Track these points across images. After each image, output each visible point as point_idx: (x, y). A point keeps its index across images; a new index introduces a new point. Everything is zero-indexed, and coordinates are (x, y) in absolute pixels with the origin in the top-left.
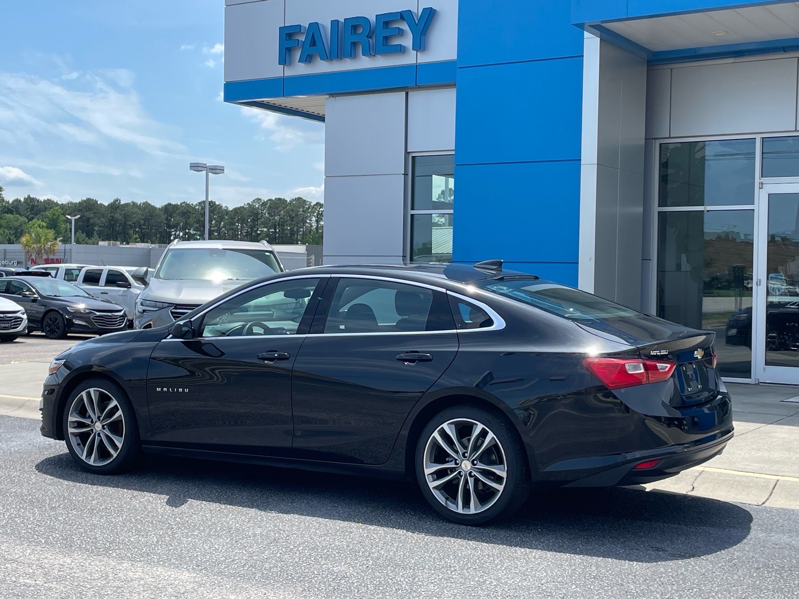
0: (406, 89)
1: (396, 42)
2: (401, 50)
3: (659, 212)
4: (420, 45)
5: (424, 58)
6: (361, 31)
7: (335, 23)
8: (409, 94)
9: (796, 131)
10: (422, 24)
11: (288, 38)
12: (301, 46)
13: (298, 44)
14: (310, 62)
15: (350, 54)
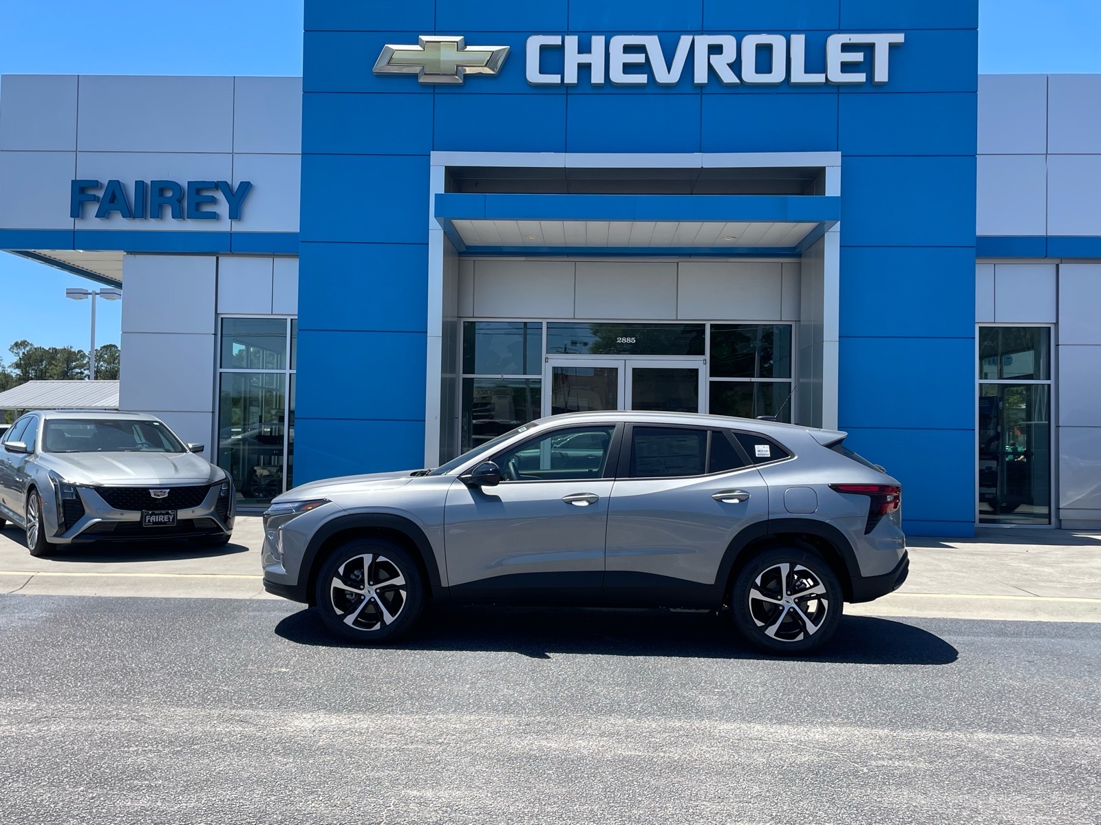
0: (216, 254)
1: (207, 209)
2: (214, 216)
3: (463, 378)
4: (235, 214)
5: (238, 227)
6: (169, 194)
7: (140, 185)
8: (221, 259)
9: (574, 318)
10: (239, 196)
11: (82, 192)
12: (98, 202)
13: (96, 199)
14: (108, 218)
15: (158, 215)
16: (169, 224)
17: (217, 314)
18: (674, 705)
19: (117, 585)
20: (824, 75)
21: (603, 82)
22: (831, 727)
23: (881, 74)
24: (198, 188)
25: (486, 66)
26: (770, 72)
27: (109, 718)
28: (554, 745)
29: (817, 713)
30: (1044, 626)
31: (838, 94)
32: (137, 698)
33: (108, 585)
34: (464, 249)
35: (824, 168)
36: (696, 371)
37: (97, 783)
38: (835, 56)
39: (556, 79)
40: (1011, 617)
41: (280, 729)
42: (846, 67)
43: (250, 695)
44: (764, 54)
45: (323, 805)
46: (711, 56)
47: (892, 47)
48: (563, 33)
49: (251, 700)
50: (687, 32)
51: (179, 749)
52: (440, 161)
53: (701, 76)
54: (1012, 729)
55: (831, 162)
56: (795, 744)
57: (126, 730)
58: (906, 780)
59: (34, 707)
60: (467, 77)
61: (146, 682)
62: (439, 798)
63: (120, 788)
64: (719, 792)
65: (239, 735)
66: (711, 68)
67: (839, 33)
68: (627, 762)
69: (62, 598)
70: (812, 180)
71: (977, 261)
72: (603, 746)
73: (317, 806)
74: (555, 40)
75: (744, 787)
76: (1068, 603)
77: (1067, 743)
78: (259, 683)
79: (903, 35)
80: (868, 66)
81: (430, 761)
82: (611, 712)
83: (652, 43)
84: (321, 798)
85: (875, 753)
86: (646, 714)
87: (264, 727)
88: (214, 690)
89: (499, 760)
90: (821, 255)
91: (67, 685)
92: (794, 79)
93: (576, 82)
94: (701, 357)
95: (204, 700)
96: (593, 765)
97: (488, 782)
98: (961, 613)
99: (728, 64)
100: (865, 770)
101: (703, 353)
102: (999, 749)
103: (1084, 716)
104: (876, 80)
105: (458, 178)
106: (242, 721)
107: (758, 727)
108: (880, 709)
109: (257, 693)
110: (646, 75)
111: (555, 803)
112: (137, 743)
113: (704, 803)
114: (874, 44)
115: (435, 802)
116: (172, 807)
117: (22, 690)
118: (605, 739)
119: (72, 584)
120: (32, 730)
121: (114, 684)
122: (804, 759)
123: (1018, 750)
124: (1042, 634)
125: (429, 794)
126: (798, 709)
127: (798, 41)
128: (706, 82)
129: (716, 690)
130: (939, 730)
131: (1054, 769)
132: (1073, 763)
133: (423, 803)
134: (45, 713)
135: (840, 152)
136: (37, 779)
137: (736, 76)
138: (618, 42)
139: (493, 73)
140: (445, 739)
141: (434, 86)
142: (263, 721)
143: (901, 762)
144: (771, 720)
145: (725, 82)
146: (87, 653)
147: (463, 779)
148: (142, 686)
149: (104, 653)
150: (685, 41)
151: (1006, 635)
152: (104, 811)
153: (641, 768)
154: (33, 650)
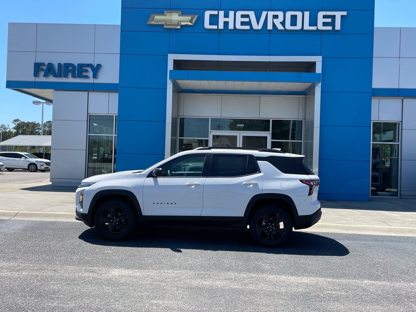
0: (88, 91)
1: (85, 74)
2: (87, 77)
3: (179, 139)
4: (95, 76)
5: (96, 81)
6: (70, 68)
7: (59, 65)
8: (89, 93)
9: (221, 117)
10: (96, 69)
11: (38, 67)
12: (44, 71)
13: (43, 70)
14: (47, 77)
15: (66, 76)
16: (71, 80)
17: (88, 113)
18: (253, 268)
19: (49, 216)
20: (316, 27)
21: (233, 29)
22: (310, 277)
23: (338, 27)
24: (81, 66)
25: (189, 22)
26: (296, 25)
27: (44, 270)
28: (207, 283)
29: (306, 272)
30: (392, 238)
31: (321, 34)
32: (55, 262)
33: (46, 216)
34: (180, 91)
35: (315, 62)
36: (266, 137)
37: (39, 296)
38: (321, 20)
39: (215, 27)
40: (380, 234)
41: (107, 275)
42: (325, 24)
43: (96, 262)
44: (294, 18)
45: (121, 306)
46: (274, 19)
47: (342, 17)
48: (219, 10)
49: (96, 263)
50: (265, 10)
51: (69, 283)
52: (172, 58)
53: (270, 27)
54: (378, 279)
55: (318, 60)
56: (297, 284)
57: (50, 275)
58: (337, 299)
59: (17, 265)
60: (182, 26)
61: (58, 256)
62: (164, 304)
63: (47, 298)
64: (267, 303)
65: (92, 277)
66: (273, 23)
67: (322, 11)
68: (234, 290)
69: (28, 221)
70: (311, 66)
71: (372, 97)
72: (226, 284)
73: (119, 306)
74: (215, 12)
75: (277, 301)
76: (402, 229)
77: (398, 285)
78: (100, 257)
79: (346, 13)
80: (333, 24)
81: (162, 289)
82: (229, 270)
83: (252, 14)
84: (121, 303)
85: (326, 288)
86: (242, 271)
87: (101, 275)
88: (83, 259)
89: (187, 289)
90: (314, 94)
91: (29, 256)
92: (304, 29)
93: (223, 28)
94: (268, 132)
95: (80, 263)
96: (221, 292)
97: (182, 298)
98: (361, 232)
99: (280, 22)
100: (322, 295)
101: (269, 131)
102: (372, 287)
103: (405, 274)
104: (336, 29)
105: (178, 64)
106: (93, 272)
107: (284, 277)
108: (329, 270)
109: (99, 261)
110: (249, 26)
111: (207, 306)
112: (54, 280)
113: (262, 307)
114: (335, 15)
115: (162, 306)
116: (66, 306)
117: (13, 258)
118: (227, 281)
119: (32, 216)
120: (15, 274)
121: (46, 256)
122: (300, 290)
123: (379, 288)
124: (391, 241)
125: (161, 302)
126: (299, 270)
127: (307, 14)
128: (272, 29)
129: (269, 262)
130: (350, 279)
131: (392, 295)
132: (399, 293)
133: (158, 306)
134: (21, 267)
135: (322, 56)
136: (17, 294)
137: (283, 27)
138: (239, 13)
139: (192, 24)
140: (167, 280)
141: (170, 29)
142: (101, 272)
143: (335, 292)
144: (288, 274)
145: (279, 29)
146: (37, 244)
147: (174, 296)
148: (57, 257)
149: (43, 243)
150: (264, 13)
151: (378, 241)
152: (41, 307)
153: (239, 293)
154: (17, 242)
